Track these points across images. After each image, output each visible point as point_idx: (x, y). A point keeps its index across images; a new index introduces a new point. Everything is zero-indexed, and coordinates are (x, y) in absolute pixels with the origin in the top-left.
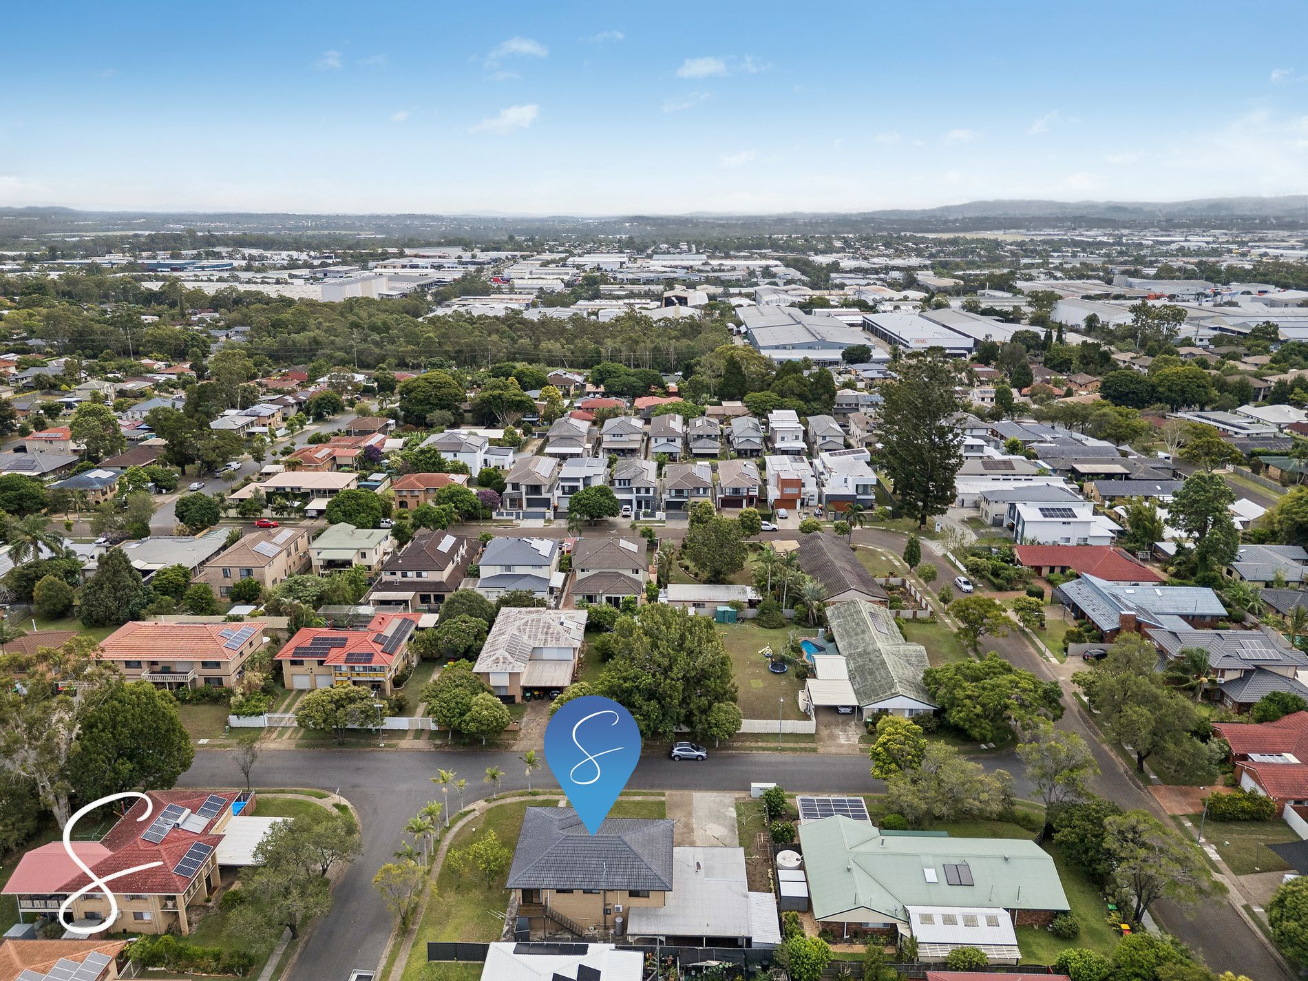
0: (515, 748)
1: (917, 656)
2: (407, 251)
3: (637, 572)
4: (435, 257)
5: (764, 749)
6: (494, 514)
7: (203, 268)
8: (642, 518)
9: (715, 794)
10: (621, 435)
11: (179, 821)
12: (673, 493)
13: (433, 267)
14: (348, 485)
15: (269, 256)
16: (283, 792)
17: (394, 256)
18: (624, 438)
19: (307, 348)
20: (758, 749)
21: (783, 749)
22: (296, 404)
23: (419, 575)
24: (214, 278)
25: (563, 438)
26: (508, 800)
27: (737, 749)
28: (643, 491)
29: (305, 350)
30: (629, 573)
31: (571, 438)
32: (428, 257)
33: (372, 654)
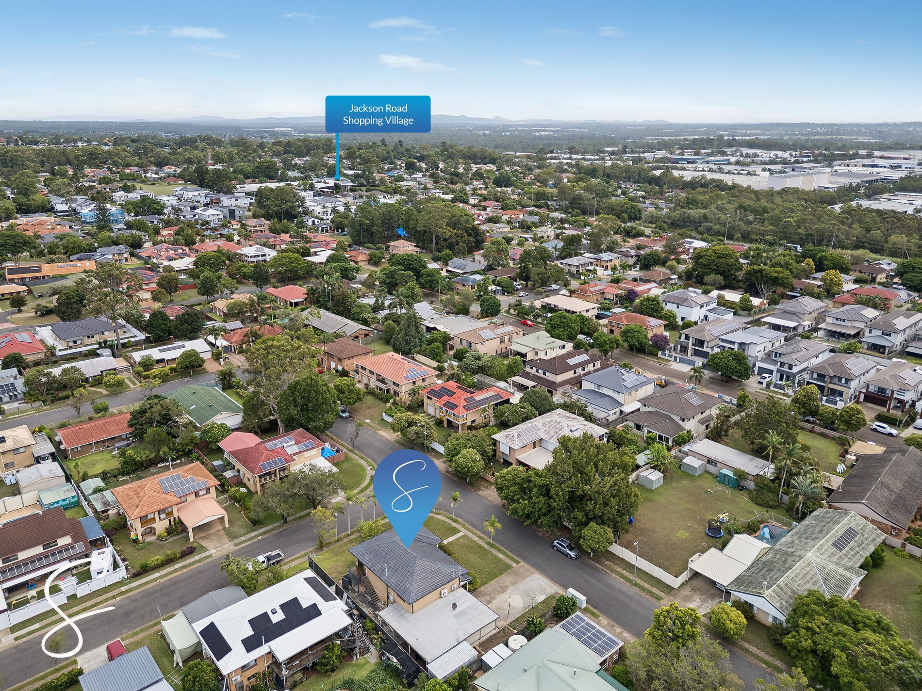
0: (480, 493)
1: (840, 580)
2: (877, 153)
3: (683, 421)
4: (900, 158)
5: (622, 576)
6: (660, 353)
7: (708, 162)
8: (772, 388)
9: (548, 582)
10: (844, 320)
11: (285, 445)
12: (815, 376)
13: (891, 167)
14: (587, 311)
15: (760, 154)
16: (362, 458)
17: (863, 157)
18: (846, 323)
19: (697, 221)
20: (618, 573)
21: (636, 585)
22: (636, 256)
23: (544, 374)
24: (706, 169)
25: (786, 312)
26: (440, 517)
27: (606, 566)
28: (786, 366)
29: (695, 222)
30: (677, 419)
31: (793, 314)
32: (893, 158)
33: (457, 406)
